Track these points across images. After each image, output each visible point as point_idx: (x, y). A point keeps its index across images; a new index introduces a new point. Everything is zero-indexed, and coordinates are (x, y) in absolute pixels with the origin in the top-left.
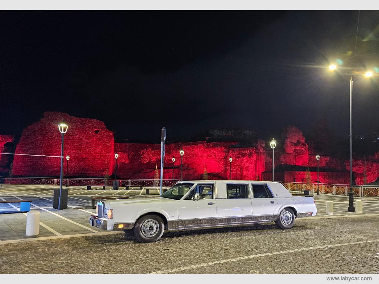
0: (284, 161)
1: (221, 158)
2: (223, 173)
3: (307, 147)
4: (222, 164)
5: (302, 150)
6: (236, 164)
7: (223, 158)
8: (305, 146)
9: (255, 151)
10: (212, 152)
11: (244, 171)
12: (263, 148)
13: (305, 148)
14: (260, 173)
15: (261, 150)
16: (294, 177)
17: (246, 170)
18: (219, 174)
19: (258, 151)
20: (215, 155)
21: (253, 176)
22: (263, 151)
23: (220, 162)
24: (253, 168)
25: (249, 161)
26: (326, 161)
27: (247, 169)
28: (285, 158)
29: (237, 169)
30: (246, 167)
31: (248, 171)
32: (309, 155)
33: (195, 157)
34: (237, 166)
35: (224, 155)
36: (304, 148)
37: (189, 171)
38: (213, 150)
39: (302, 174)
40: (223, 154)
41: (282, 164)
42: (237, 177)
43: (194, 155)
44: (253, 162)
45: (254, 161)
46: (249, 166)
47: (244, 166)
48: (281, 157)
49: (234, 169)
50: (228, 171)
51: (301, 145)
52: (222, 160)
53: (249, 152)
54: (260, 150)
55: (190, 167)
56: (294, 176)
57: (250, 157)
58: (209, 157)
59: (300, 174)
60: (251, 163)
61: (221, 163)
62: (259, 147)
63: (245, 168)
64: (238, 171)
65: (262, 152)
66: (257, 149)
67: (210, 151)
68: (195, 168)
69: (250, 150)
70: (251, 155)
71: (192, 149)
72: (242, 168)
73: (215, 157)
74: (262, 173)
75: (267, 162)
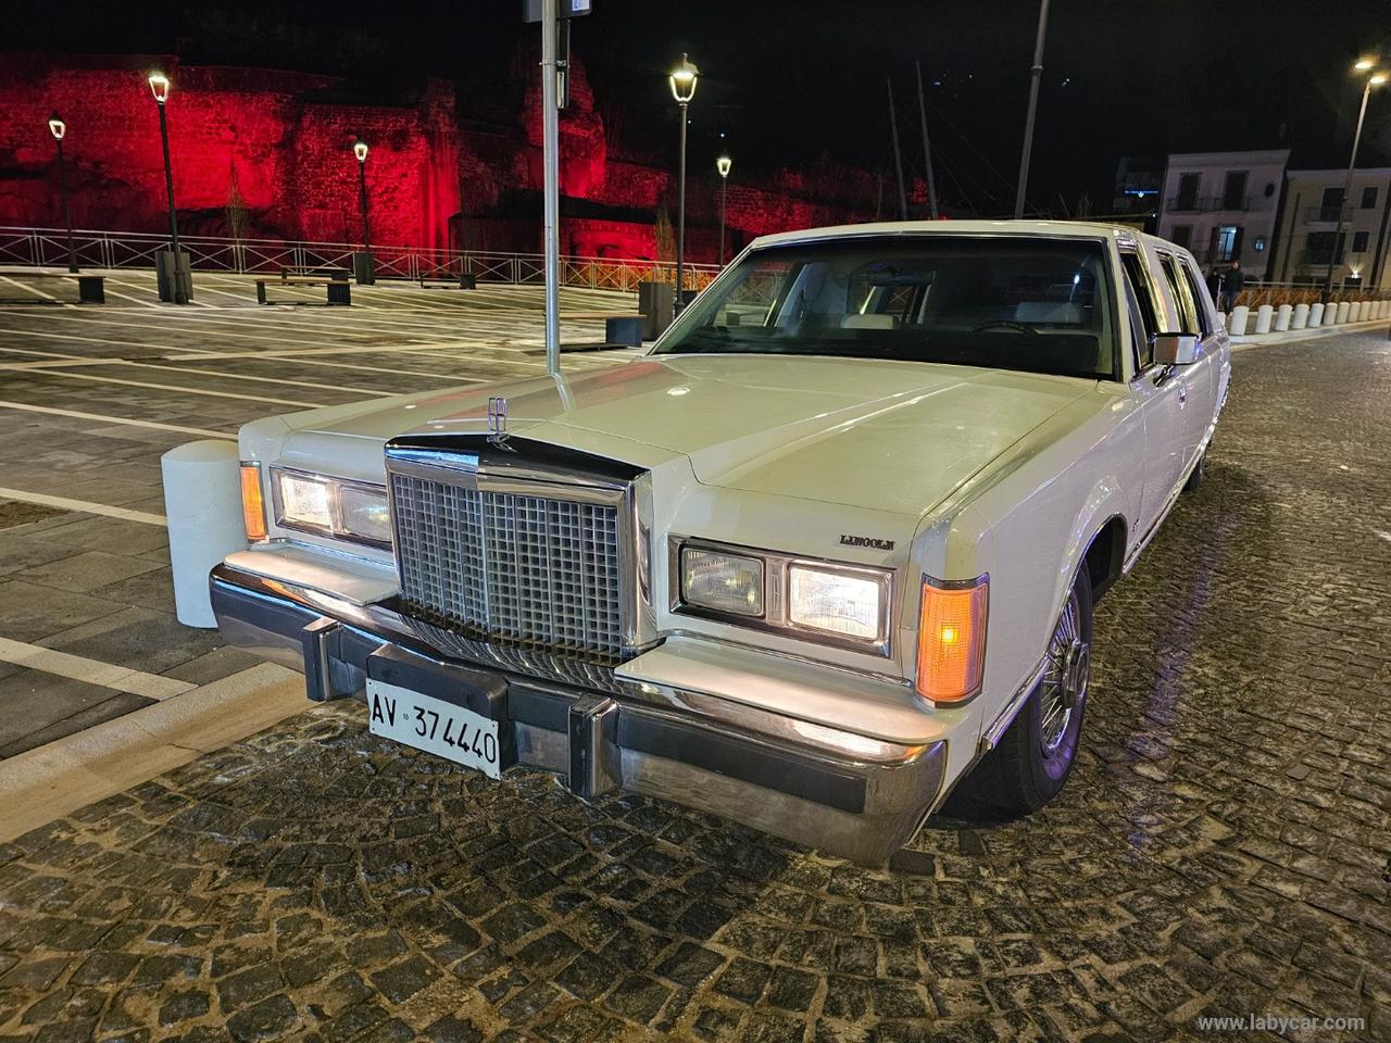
0: (525, 176)
1: (265, 146)
2: (283, 209)
3: (601, 128)
4: (270, 169)
5: (587, 140)
6: (336, 174)
7: (272, 145)
8: (597, 123)
9: (417, 126)
10: (218, 114)
11: (377, 208)
12: (451, 117)
13: (594, 134)
14: (445, 221)
15: (442, 125)
16: (571, 238)
17: (384, 203)
18: (264, 214)
19: (429, 126)
20: (233, 129)
21: (415, 231)
22: (448, 128)
23: (261, 161)
24: (415, 198)
25: (393, 165)
26: (658, 187)
27: (391, 200)
28: (529, 165)
29: (343, 198)
30: (384, 192)
31: (396, 207)
32: (608, 159)
33: (130, 128)
34: (343, 182)
35: (276, 130)
36: (593, 131)
37: (105, 193)
38: (219, 102)
39: (598, 230)
40: (273, 125)
41: (521, 186)
42: (347, 231)
43: (122, 119)
44: (412, 173)
45: (417, 168)
46: (396, 188)
47: (374, 186)
48: (516, 158)
49: (331, 195)
50: (304, 202)
51: (582, 119)
52: (270, 152)
53: (394, 126)
54: (437, 122)
55: (110, 177)
56: (571, 235)
57: (397, 149)
58: (202, 134)
59: (589, 229)
60: (405, 175)
61: (268, 164)
62: (433, 111)
63: (381, 195)
64: (350, 205)
65: (446, 134)
66: (424, 117)
67: (208, 106)
68: (137, 183)
69: (397, 121)
70: (405, 140)
71: (110, 88)
72: (365, 195)
73: (236, 137)
74: (450, 219)
75: (465, 175)
